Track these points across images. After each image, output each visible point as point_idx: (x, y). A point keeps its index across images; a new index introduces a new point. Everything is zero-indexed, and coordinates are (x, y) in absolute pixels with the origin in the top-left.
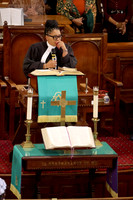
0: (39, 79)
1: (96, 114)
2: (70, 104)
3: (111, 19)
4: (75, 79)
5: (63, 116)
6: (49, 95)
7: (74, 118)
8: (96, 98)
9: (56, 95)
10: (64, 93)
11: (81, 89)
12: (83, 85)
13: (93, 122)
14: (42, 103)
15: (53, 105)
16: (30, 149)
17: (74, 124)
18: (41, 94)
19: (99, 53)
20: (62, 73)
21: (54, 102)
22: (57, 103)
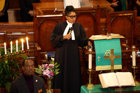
0: (95, 42)
1: (134, 64)
2: (117, 57)
4: (119, 41)
5: (112, 66)
6: (102, 52)
7: (120, 67)
8: (134, 53)
9: (107, 52)
10: (112, 50)
12: (124, 45)
13: (133, 69)
14: (98, 58)
16: (92, 89)
17: (119, 71)
18: (97, 52)
19: (132, 24)
20: (110, 37)
21: (105, 57)
22: (108, 57)
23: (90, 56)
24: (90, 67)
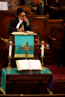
0: (15, 36)
1: (43, 54)
2: (30, 49)
3: (51, 7)
4: (33, 37)
5: (27, 55)
6: (20, 44)
7: (32, 56)
8: (43, 46)
9: (24, 44)
10: (27, 43)
11: (35, 42)
12: (37, 40)
13: (41, 58)
14: (17, 48)
15: (22, 49)
16: (10, 70)
17: (32, 59)
18: (16, 44)
19: (45, 25)
20: (26, 34)
21: (22, 48)
22: (24, 48)
23: (11, 47)
24: (10, 54)
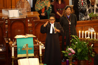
2: (30, 49)
4: (32, 39)
7: (33, 55)
9: (24, 46)
12: (36, 41)
13: (40, 56)
21: (24, 49)
23: (13, 49)
